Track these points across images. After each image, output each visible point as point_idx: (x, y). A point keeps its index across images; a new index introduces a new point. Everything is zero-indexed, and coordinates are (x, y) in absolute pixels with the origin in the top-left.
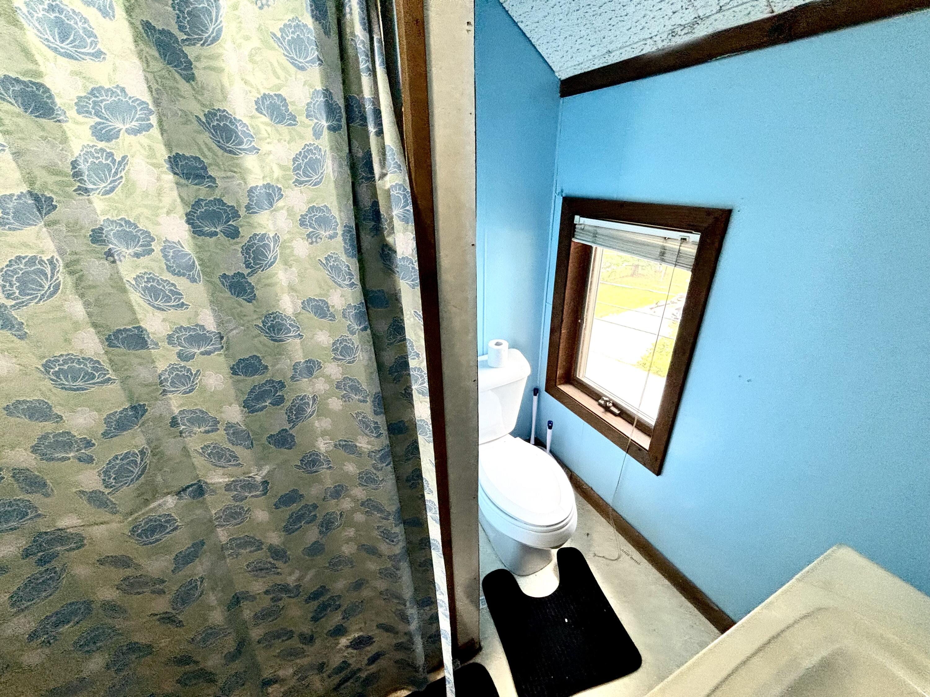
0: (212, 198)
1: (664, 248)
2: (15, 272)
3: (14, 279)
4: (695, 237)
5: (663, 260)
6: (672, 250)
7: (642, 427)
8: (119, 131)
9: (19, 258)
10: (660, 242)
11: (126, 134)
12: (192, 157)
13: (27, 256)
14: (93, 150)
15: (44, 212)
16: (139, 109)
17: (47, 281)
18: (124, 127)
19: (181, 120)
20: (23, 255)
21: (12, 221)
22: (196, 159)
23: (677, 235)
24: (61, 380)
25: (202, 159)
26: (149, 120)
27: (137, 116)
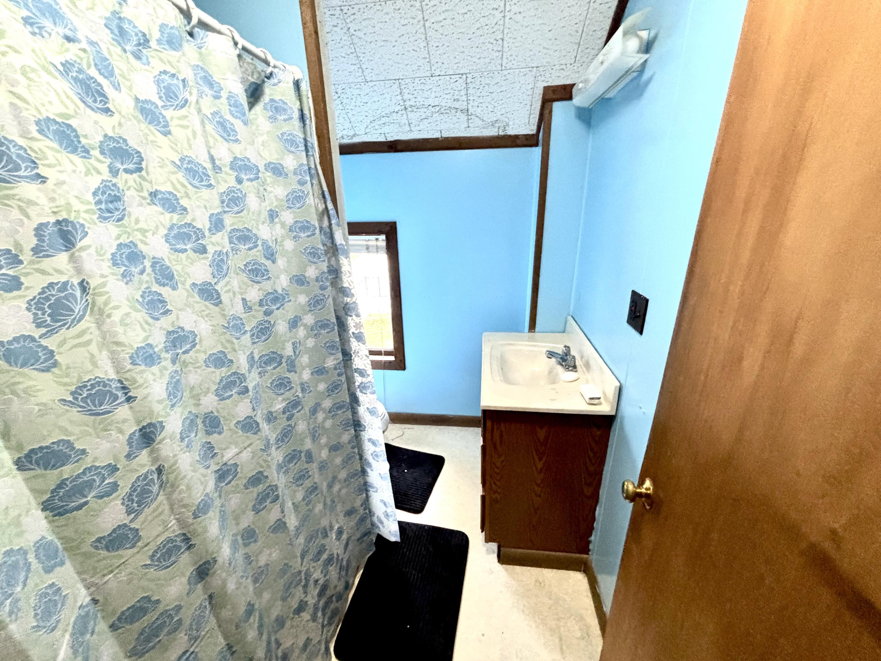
0: (183, 223)
1: (367, 245)
2: (47, 299)
3: (46, 307)
4: (383, 237)
5: (369, 252)
6: (373, 246)
7: (387, 353)
8: (119, 170)
9: (51, 285)
10: (365, 243)
11: (123, 173)
12: (166, 192)
13: (59, 282)
14: (110, 184)
15: (79, 237)
16: (135, 156)
17: (77, 304)
18: (122, 168)
19: (159, 164)
20: (55, 281)
21: (47, 248)
22: (170, 193)
23: (373, 237)
24: (88, 405)
25: (175, 193)
26: (141, 164)
27: (134, 161)
